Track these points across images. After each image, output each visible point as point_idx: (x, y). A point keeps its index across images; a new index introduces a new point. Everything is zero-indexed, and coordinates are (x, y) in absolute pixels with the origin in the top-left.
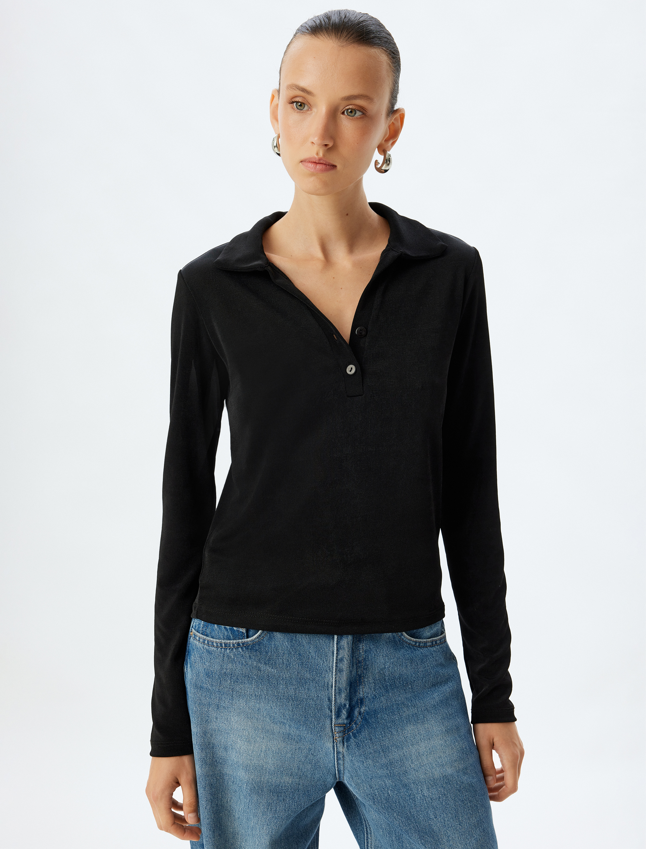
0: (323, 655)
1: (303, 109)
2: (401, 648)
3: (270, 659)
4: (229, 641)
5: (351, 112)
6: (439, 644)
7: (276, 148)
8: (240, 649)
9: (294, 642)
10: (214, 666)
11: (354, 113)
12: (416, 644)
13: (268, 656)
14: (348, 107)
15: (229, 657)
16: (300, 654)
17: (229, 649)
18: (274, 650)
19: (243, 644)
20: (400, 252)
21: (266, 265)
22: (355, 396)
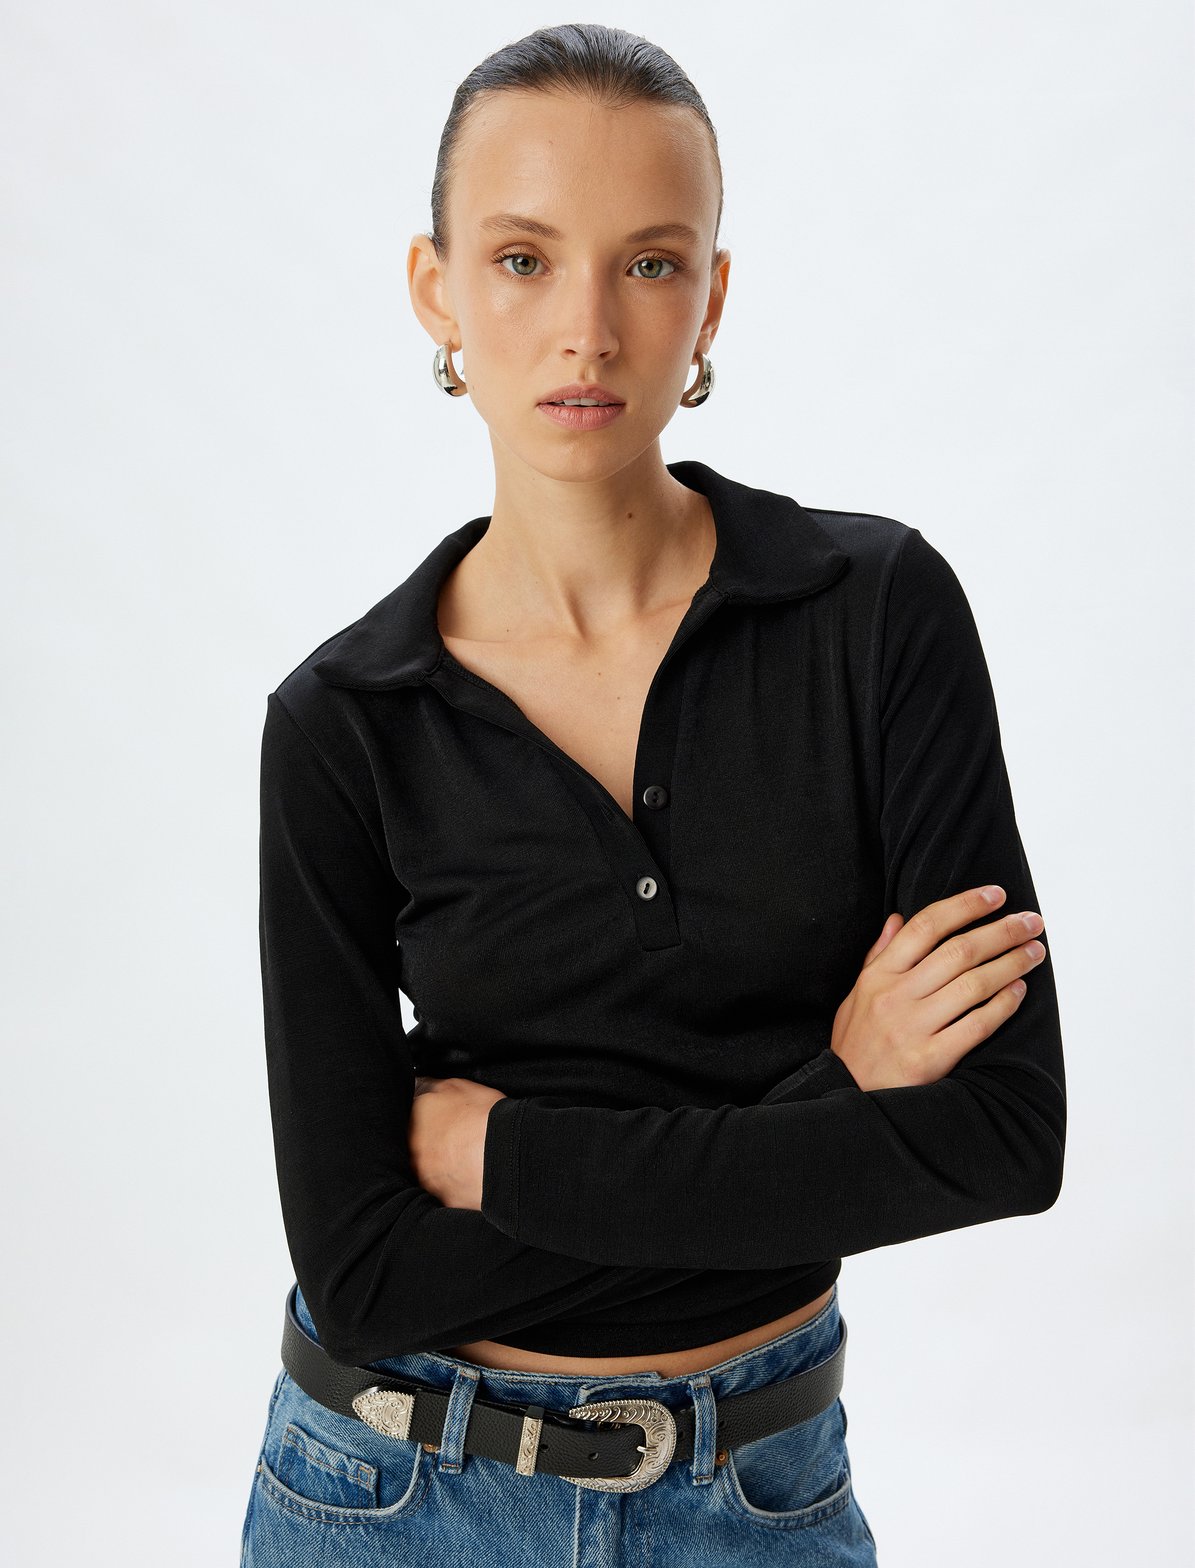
0: (554, 1557)
1: (532, 271)
2: (743, 1538)
3: (429, 1555)
4: (335, 1509)
5: (650, 267)
6: (830, 1514)
7: (443, 376)
8: (361, 1528)
9: (485, 1525)
10: (301, 1560)
11: (656, 268)
12: (778, 1524)
13: (427, 1550)
14: (641, 257)
15: (335, 1544)
16: (499, 1552)
17: (337, 1526)
18: (439, 1538)
19: (368, 1519)
20: (725, 593)
21: (429, 671)
22: (662, 948)
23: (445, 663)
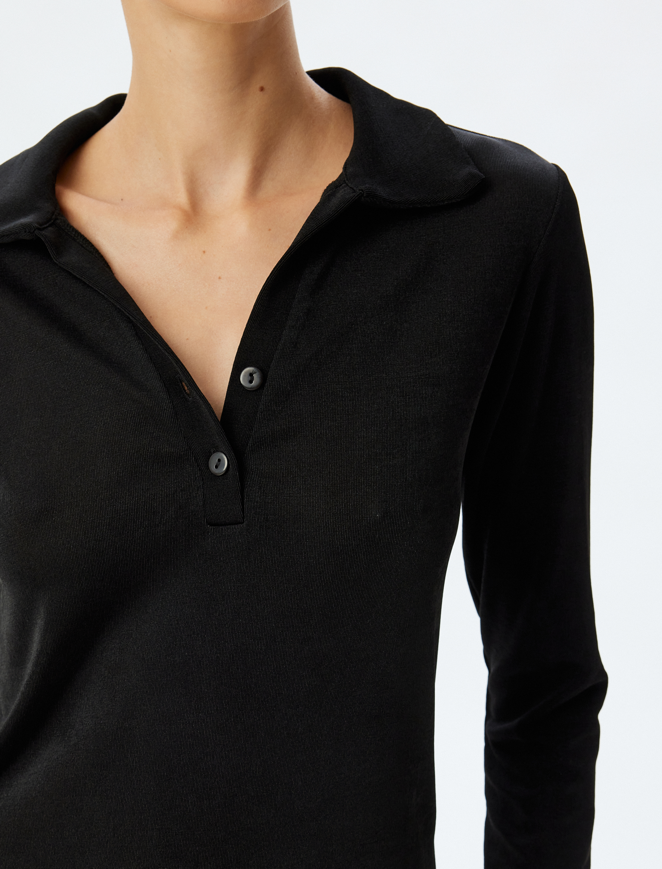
20: (360, 190)
21: (41, 225)
22: (225, 524)
23: (58, 221)
